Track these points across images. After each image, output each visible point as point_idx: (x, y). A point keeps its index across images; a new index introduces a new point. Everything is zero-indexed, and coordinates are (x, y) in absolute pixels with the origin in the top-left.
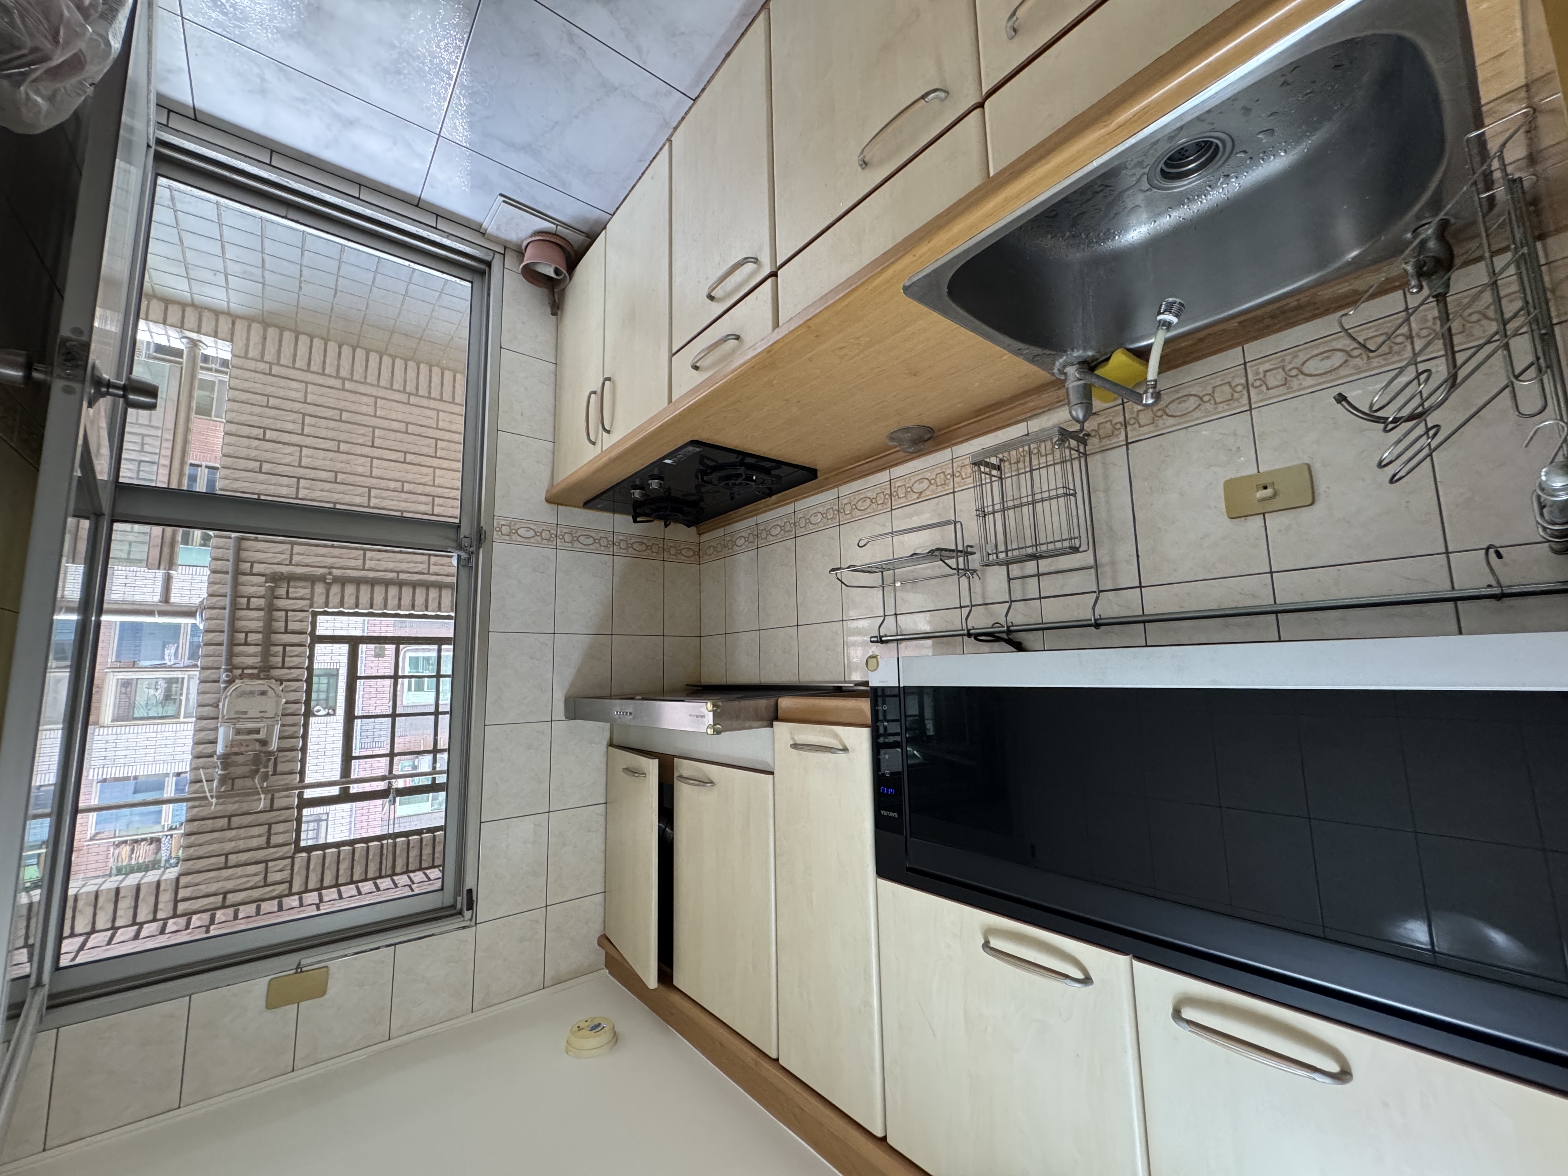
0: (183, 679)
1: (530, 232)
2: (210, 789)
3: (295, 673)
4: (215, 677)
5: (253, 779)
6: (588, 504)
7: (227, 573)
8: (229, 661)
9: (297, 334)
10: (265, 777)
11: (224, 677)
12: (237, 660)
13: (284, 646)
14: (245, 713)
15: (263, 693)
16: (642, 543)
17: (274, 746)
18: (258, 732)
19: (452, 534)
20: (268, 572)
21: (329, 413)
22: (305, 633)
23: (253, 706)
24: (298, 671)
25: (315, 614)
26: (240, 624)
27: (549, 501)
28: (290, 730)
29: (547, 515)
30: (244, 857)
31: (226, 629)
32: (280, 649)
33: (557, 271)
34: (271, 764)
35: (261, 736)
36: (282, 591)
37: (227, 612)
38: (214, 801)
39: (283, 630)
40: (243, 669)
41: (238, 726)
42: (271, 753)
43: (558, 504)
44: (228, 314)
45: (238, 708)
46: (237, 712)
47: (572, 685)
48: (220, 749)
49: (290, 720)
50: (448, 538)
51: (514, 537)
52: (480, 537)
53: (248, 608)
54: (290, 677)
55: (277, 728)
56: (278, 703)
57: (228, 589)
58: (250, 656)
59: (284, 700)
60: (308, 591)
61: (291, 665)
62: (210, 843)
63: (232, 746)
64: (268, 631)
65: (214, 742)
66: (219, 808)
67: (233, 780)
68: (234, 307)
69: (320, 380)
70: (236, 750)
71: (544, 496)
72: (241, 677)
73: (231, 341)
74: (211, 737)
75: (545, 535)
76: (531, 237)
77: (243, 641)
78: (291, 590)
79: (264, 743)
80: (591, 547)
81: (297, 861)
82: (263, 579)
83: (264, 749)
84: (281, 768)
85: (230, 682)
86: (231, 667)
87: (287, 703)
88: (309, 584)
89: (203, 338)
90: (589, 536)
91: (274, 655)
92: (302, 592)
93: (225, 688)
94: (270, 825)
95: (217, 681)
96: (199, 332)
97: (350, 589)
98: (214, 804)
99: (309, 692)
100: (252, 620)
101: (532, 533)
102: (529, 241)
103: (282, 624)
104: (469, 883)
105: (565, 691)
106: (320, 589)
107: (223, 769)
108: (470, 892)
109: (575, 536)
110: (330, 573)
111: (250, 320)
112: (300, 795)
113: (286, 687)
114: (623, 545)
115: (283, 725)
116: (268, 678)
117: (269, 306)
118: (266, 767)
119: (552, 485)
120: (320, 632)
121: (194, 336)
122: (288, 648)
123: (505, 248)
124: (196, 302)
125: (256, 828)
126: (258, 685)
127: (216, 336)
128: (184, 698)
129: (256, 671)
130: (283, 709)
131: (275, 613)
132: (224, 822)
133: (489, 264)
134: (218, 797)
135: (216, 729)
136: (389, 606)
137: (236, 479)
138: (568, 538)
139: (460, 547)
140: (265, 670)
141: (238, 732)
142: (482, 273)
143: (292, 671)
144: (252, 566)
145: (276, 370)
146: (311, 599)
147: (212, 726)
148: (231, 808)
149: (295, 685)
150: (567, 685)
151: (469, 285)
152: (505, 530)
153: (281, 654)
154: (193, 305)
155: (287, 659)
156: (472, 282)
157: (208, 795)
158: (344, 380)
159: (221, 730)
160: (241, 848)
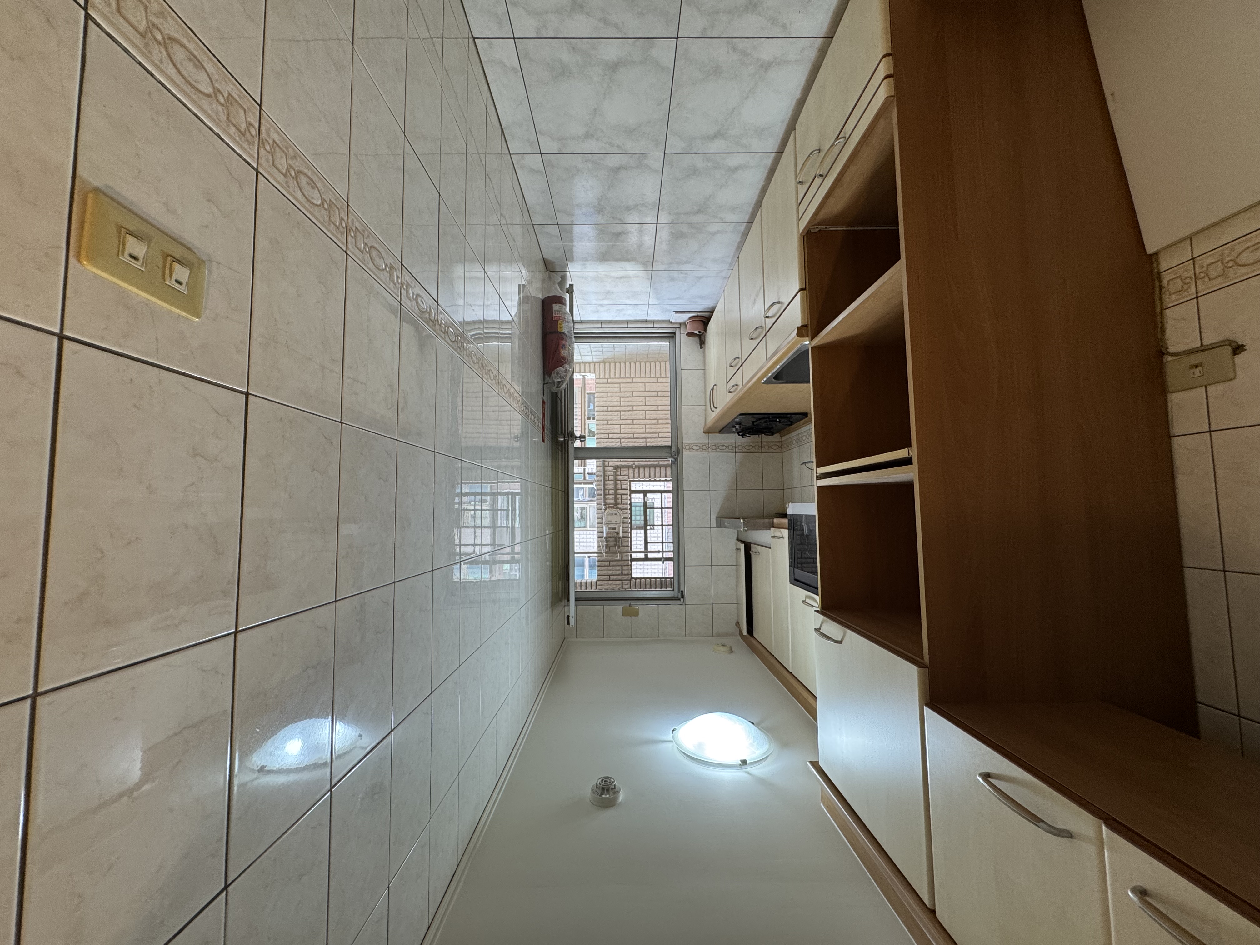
0: (587, 507)
1: (688, 318)
2: (603, 549)
3: (625, 506)
4: (601, 508)
5: (615, 547)
6: (720, 432)
7: (601, 467)
8: (605, 502)
9: (615, 363)
10: (619, 547)
11: (603, 508)
12: (607, 501)
13: (621, 495)
14: (611, 522)
15: (616, 514)
16: (750, 445)
17: (621, 535)
18: (614, 529)
19: (668, 451)
20: (613, 465)
21: (628, 394)
22: (627, 490)
23: (614, 519)
24: (626, 505)
25: (630, 481)
26: (607, 487)
27: (705, 433)
28: (626, 529)
29: (704, 439)
30: (615, 577)
31: (603, 489)
32: (620, 496)
33: (700, 332)
34: (620, 541)
35: (616, 530)
36: (618, 473)
37: (602, 482)
38: (604, 554)
39: (620, 489)
40: (609, 504)
41: (610, 526)
42: (619, 538)
43: (709, 433)
44: (593, 362)
45: (609, 520)
46: (608, 521)
47: (719, 512)
48: (605, 535)
49: (625, 525)
50: (667, 453)
51: (691, 450)
52: (678, 451)
53: (609, 481)
54: (624, 508)
55: (621, 528)
56: (621, 518)
57: (602, 473)
58: (611, 500)
59: (622, 517)
60: (627, 472)
61: (624, 503)
62: (604, 570)
63: (608, 534)
64: (616, 489)
65: (603, 532)
66: (606, 557)
67: (609, 547)
68: (595, 360)
69: (624, 380)
70: (609, 535)
71: (702, 430)
72: (609, 507)
73: (595, 373)
74: (601, 531)
75: (704, 447)
76: (688, 320)
77: (608, 494)
78: (622, 472)
79: (618, 533)
80: (725, 450)
81: (632, 582)
82: (612, 468)
83: (618, 536)
84: (624, 544)
85: (605, 510)
86: (606, 504)
87: (624, 518)
88: (627, 469)
89: (587, 374)
90: (723, 446)
91: (618, 499)
92: (626, 473)
93: (604, 512)
94: (622, 566)
95: (602, 509)
96: (585, 372)
97: (642, 470)
98: (604, 558)
99: (631, 514)
100: (610, 485)
101: (698, 448)
102: (688, 322)
103: (620, 486)
104: (682, 589)
105: (716, 516)
106: (631, 471)
107: (606, 542)
108: (682, 591)
109: (718, 446)
110: (634, 464)
111: (599, 363)
112: (631, 556)
113: (623, 512)
114: (740, 447)
115: (623, 527)
116: (617, 508)
117: (605, 357)
118: (619, 543)
119: (705, 425)
120: (633, 489)
121: (584, 374)
122: (622, 496)
123: (680, 324)
124: (583, 361)
125: (618, 567)
126: (614, 511)
127: (590, 372)
128: (588, 517)
129: (613, 505)
130: (623, 521)
131: (617, 482)
132: (607, 563)
133: (674, 333)
134: (605, 553)
135: (603, 528)
136: (657, 477)
137: (601, 429)
138: (714, 447)
139: (672, 457)
140: (616, 505)
141: (609, 529)
142: (673, 337)
143: (625, 505)
144: (608, 464)
145: (610, 380)
146: (629, 475)
147: (602, 526)
148: (610, 558)
149: (626, 511)
150: (717, 513)
151: (669, 343)
152: (687, 448)
153: (620, 498)
154: (583, 362)
155: (622, 500)
156: (669, 342)
157: (603, 552)
158: (633, 378)
159: (604, 528)
160: (614, 573)
